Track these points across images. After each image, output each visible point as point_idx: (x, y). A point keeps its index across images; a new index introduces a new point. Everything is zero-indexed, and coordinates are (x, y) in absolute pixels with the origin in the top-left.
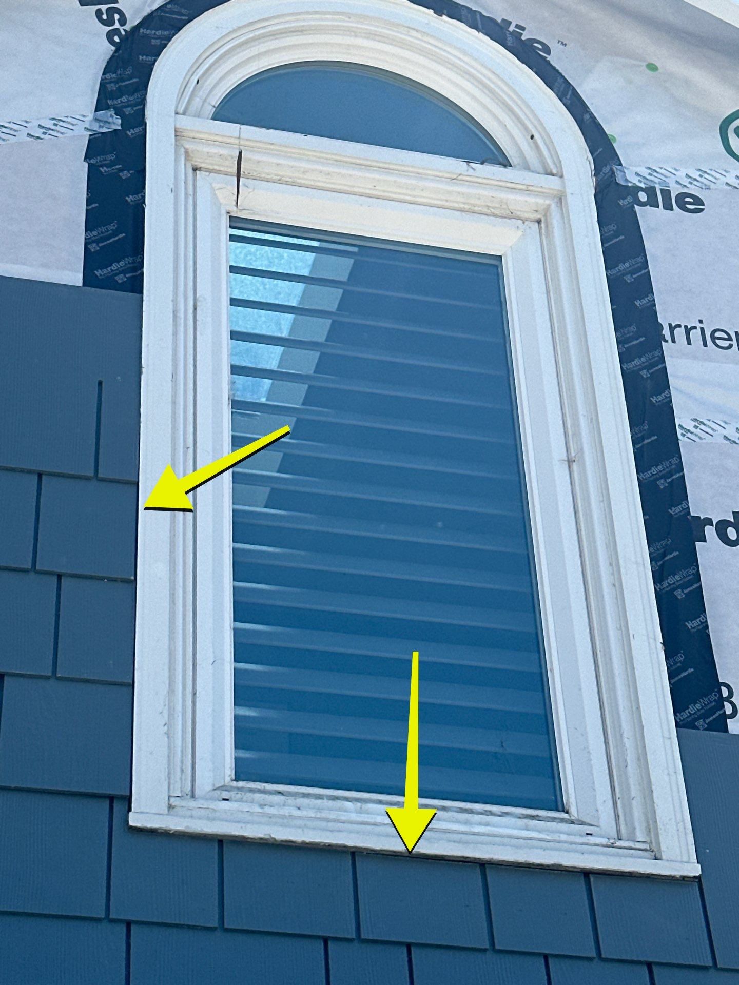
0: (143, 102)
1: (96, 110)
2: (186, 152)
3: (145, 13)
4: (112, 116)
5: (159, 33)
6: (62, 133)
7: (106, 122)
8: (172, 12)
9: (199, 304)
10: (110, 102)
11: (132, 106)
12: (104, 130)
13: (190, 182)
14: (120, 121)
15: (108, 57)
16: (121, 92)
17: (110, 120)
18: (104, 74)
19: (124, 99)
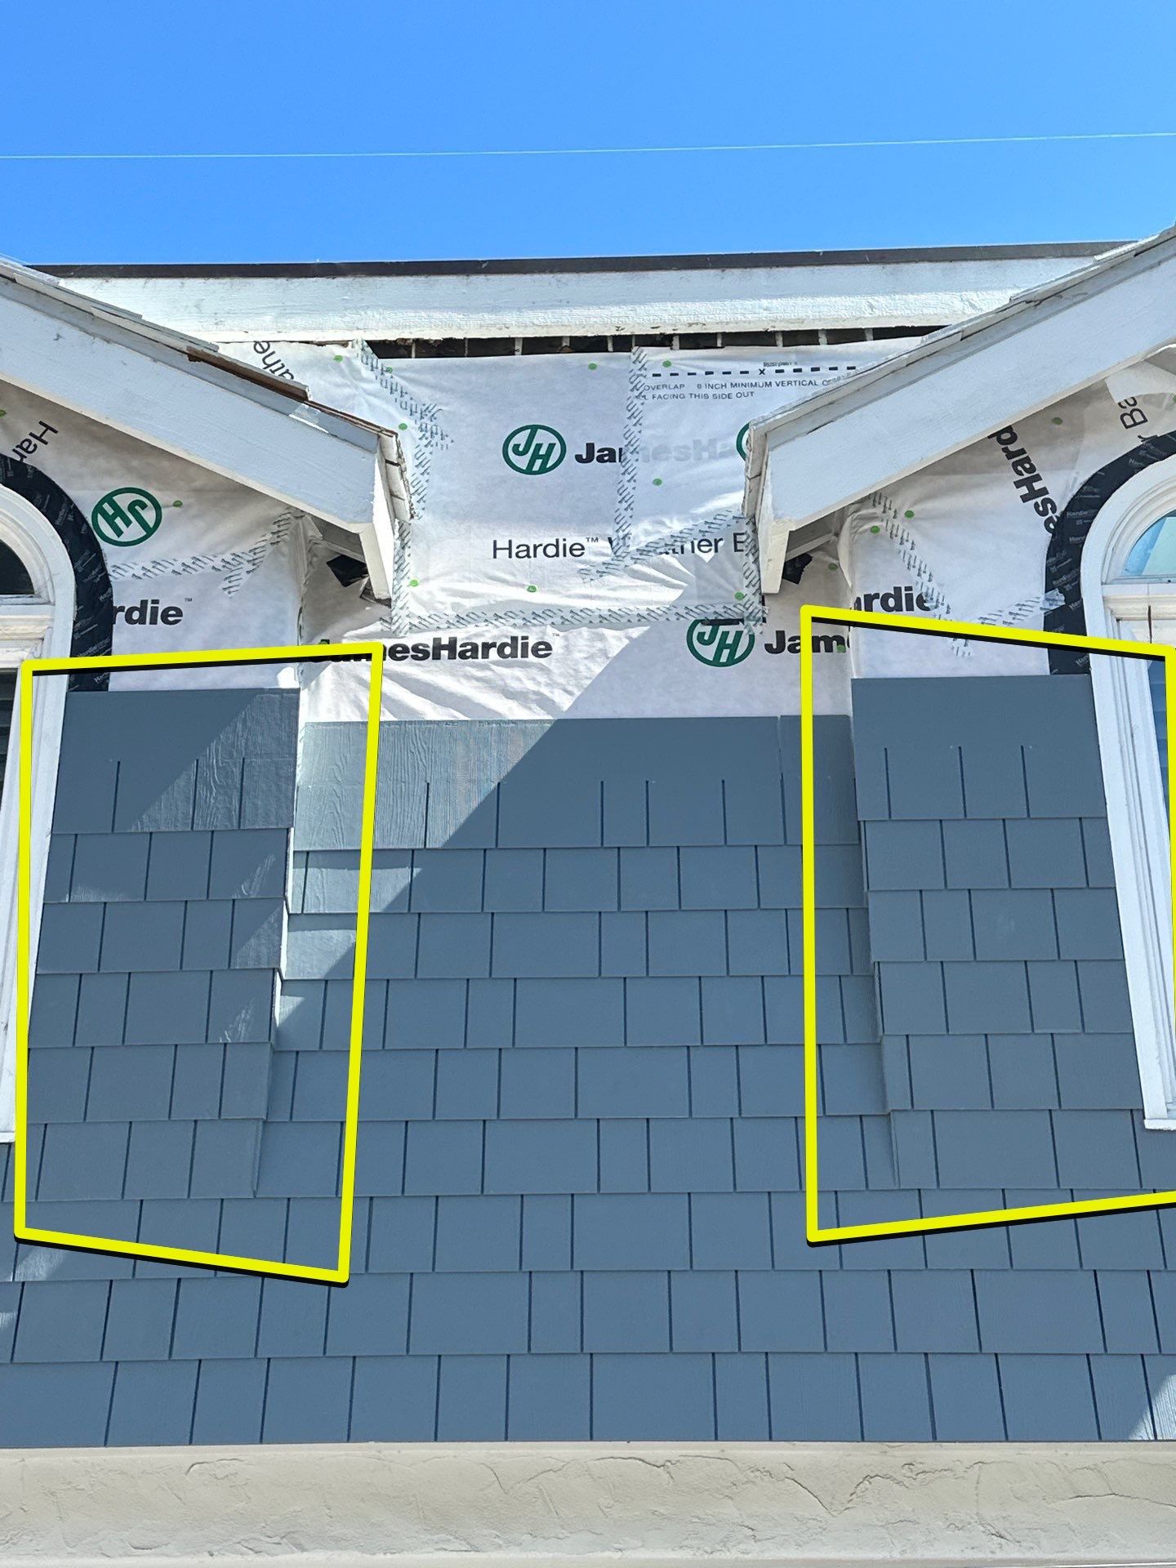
0: (1077, 577)
1: (1046, 592)
2: (1112, 611)
3: (1069, 499)
4: (1057, 595)
5: (1081, 513)
6: (1025, 616)
7: (1054, 600)
8: (1087, 493)
9: (1134, 732)
10: (1054, 583)
11: (1070, 583)
12: (1054, 607)
13: (1116, 628)
14: (1063, 598)
15: (1048, 543)
16: (1060, 573)
17: (1057, 598)
18: (1047, 559)
19: (1064, 578)
